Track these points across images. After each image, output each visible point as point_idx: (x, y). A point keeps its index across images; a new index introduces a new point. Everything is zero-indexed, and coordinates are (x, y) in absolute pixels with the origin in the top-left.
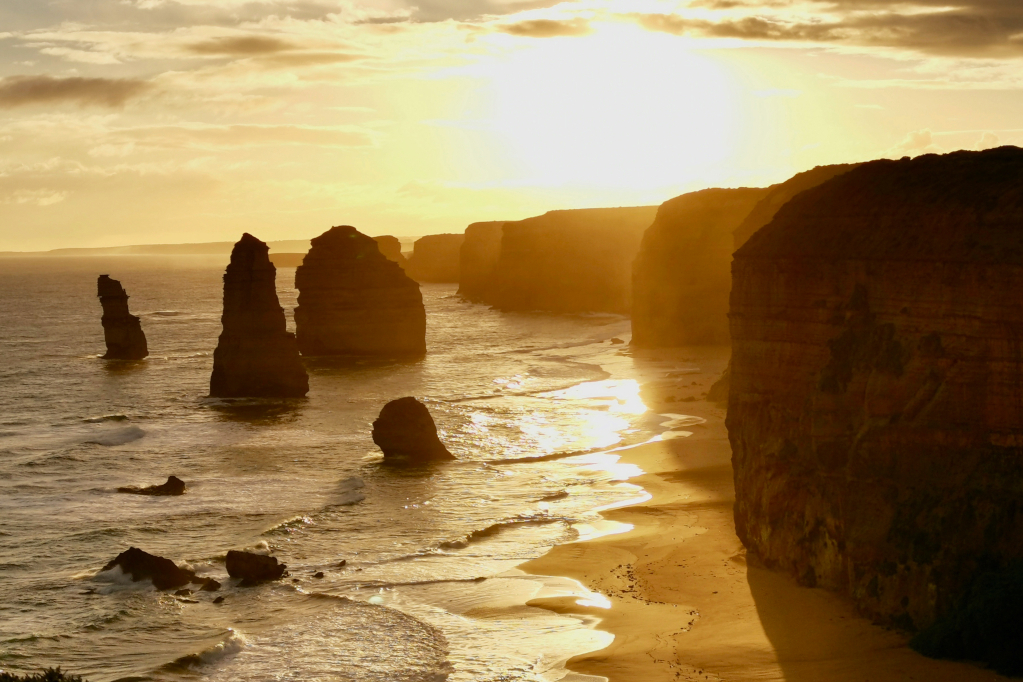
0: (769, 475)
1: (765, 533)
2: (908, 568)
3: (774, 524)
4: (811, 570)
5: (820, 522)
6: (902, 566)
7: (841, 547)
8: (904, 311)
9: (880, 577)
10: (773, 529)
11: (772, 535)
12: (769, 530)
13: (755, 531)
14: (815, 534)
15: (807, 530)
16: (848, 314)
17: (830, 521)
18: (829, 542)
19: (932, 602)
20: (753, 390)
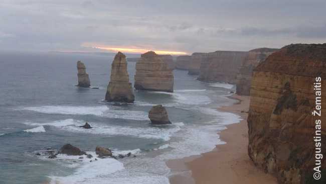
0: (258, 137)
1: (255, 155)
2: (293, 169)
3: (258, 153)
4: (267, 167)
5: (271, 153)
6: (291, 169)
7: (275, 161)
8: (299, 91)
9: (285, 172)
10: (258, 154)
11: (257, 156)
13: (253, 154)
14: (268, 157)
15: (267, 155)
16: (284, 91)
17: (273, 153)
18: (272, 159)
19: (299, 180)
20: (256, 111)
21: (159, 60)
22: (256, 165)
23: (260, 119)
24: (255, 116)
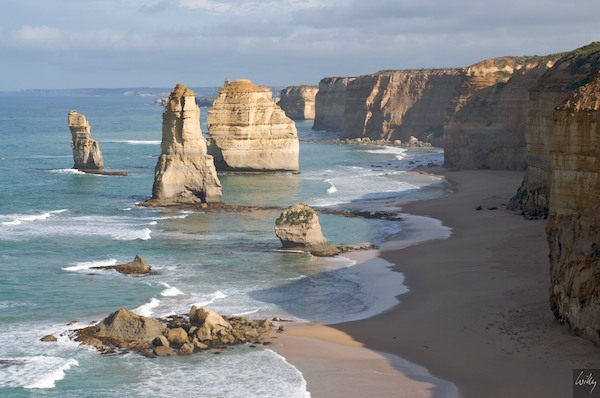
0: (580, 267)
1: (575, 309)
11: (581, 311)
12: (579, 307)
13: (567, 307)
20: (568, 206)
21: (261, 100)
22: (578, 332)
23: (583, 223)
24: (569, 218)
